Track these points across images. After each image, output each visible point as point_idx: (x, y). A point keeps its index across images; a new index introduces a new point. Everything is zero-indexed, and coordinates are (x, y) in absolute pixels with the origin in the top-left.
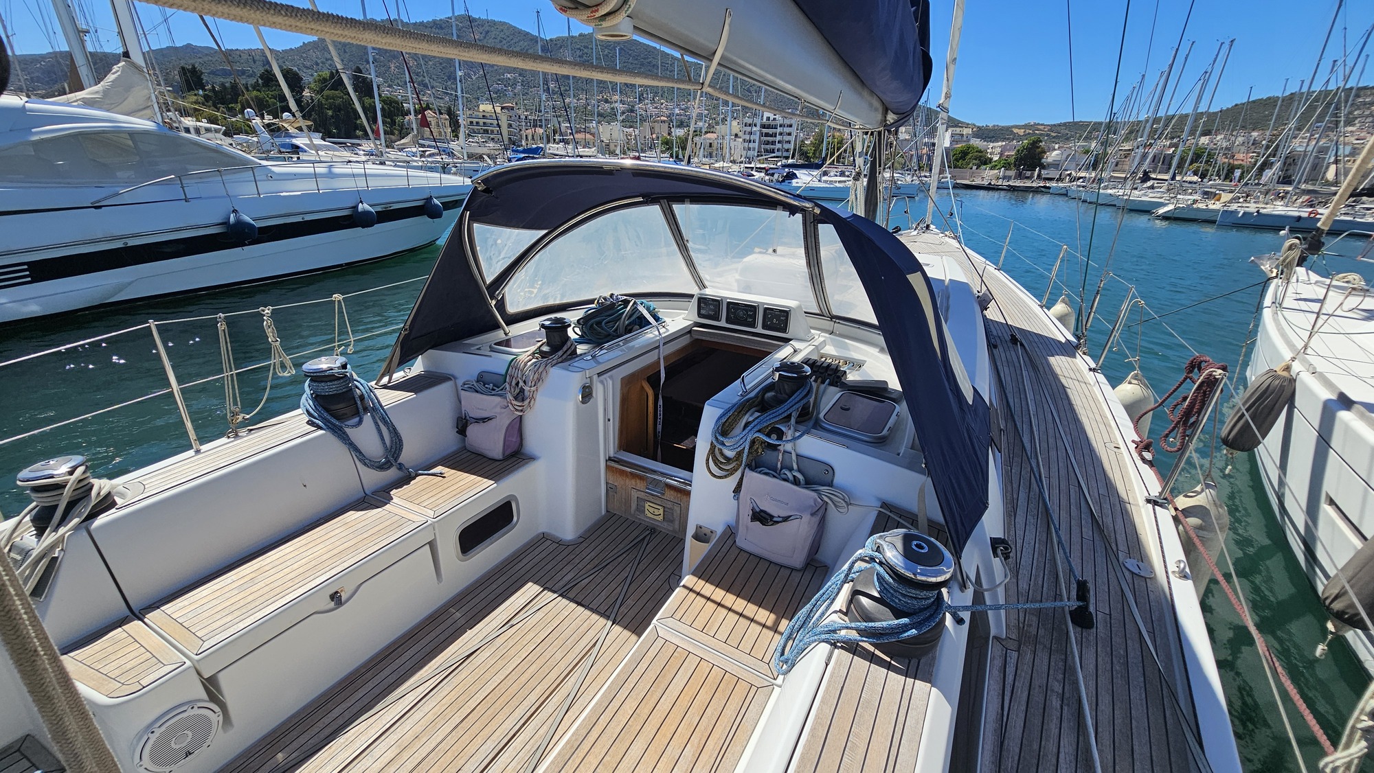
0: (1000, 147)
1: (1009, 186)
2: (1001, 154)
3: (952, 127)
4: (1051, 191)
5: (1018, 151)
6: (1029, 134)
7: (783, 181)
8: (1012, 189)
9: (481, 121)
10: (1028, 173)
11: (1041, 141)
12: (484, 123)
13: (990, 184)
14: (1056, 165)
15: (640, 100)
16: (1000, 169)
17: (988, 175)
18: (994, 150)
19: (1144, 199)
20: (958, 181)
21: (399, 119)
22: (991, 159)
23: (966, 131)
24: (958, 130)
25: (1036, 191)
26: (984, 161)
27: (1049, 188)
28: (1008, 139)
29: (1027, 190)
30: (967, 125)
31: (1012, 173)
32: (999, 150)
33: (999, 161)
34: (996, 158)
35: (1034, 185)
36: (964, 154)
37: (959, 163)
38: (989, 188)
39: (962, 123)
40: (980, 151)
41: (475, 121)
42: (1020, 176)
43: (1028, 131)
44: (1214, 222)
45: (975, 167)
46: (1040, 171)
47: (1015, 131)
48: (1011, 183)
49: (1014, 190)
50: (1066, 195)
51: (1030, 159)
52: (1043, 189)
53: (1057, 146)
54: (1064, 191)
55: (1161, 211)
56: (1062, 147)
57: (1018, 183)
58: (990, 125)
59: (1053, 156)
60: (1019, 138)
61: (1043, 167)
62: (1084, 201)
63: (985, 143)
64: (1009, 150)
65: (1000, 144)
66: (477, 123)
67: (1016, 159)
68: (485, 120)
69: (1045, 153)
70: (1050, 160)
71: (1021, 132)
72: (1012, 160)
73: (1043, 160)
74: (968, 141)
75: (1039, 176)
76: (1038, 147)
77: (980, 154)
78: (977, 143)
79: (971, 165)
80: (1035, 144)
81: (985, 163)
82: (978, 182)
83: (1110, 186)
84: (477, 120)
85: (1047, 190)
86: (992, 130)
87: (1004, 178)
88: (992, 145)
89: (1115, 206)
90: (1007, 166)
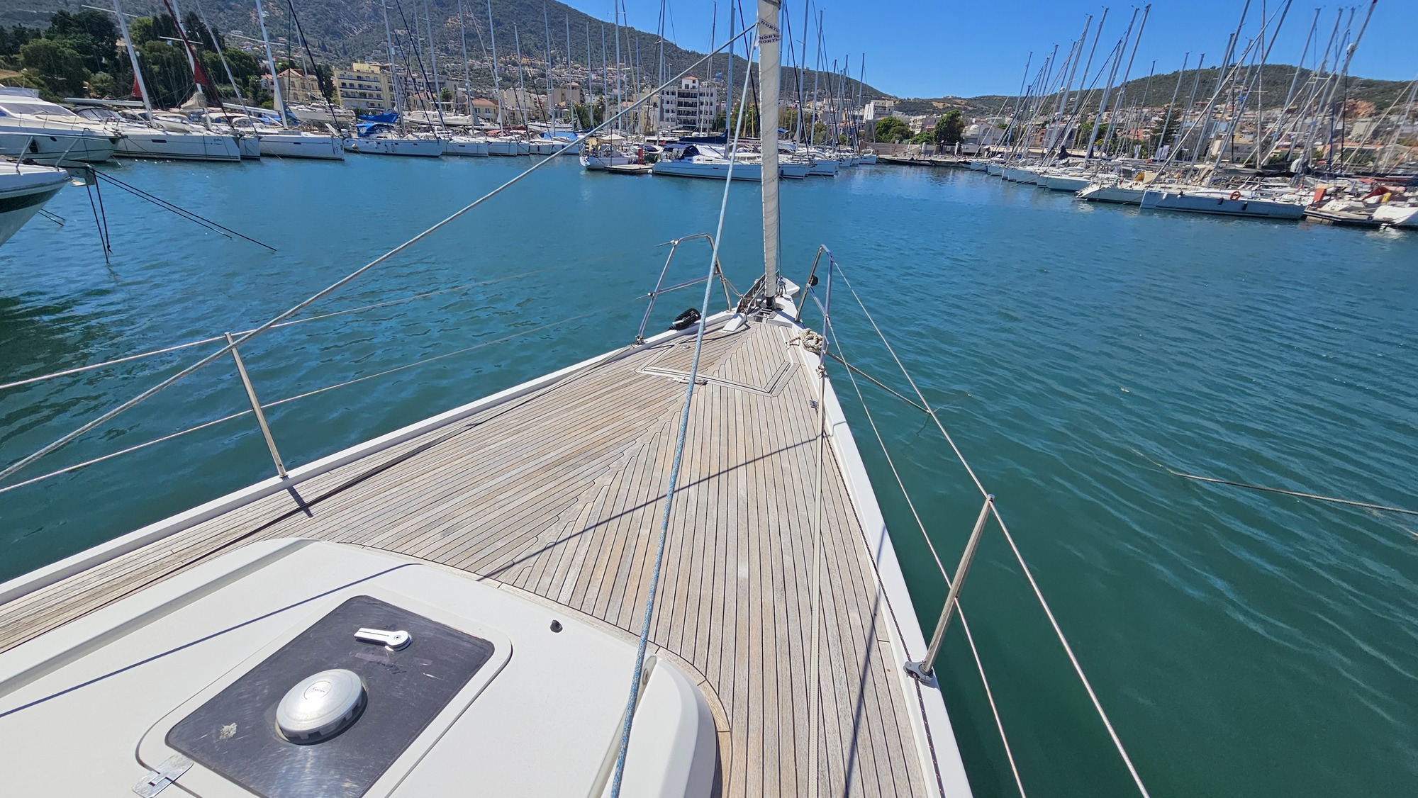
0: (921, 120)
1: (931, 161)
2: (923, 128)
3: (876, 99)
4: (971, 167)
5: (938, 124)
6: (948, 107)
7: (683, 158)
8: (934, 164)
9: (356, 83)
10: (949, 148)
11: (959, 115)
12: (360, 86)
13: (912, 159)
14: (974, 140)
15: (552, 63)
16: (922, 143)
17: (910, 150)
18: (916, 123)
19: (1065, 177)
20: (881, 156)
21: (252, 78)
22: (913, 133)
23: (889, 104)
24: (881, 102)
25: (957, 166)
26: (906, 135)
27: (969, 163)
28: (928, 112)
29: (949, 165)
30: (890, 98)
31: (933, 147)
32: (920, 123)
33: (921, 134)
34: (917, 132)
35: (954, 160)
36: (886, 127)
37: (882, 137)
38: (912, 164)
39: (885, 95)
40: (902, 125)
41: (347, 82)
42: (941, 151)
43: (947, 105)
44: (1137, 204)
45: (897, 141)
46: (960, 145)
47: (935, 104)
48: (933, 158)
49: (936, 166)
50: (986, 171)
51: (949, 133)
52: (963, 165)
53: (974, 120)
54: (983, 167)
55: (1086, 192)
56: (979, 121)
57: (939, 158)
58: (912, 98)
59: (971, 130)
60: (939, 112)
61: (962, 141)
62: (1005, 179)
63: (907, 116)
64: (930, 124)
65: (921, 117)
66: (351, 85)
67: (937, 133)
68: (360, 82)
69: (964, 127)
70: (968, 134)
71: (940, 106)
72: (933, 134)
73: (962, 134)
74: (891, 113)
75: (959, 150)
76: (957, 121)
77: (902, 128)
78: (898, 115)
79: (893, 139)
80: (954, 118)
81: (907, 137)
82: (900, 157)
83: (1028, 163)
84: (351, 82)
85: (968, 166)
86: (915, 103)
87: (926, 152)
88: (913, 118)
89: (1035, 184)
90: (929, 141)
